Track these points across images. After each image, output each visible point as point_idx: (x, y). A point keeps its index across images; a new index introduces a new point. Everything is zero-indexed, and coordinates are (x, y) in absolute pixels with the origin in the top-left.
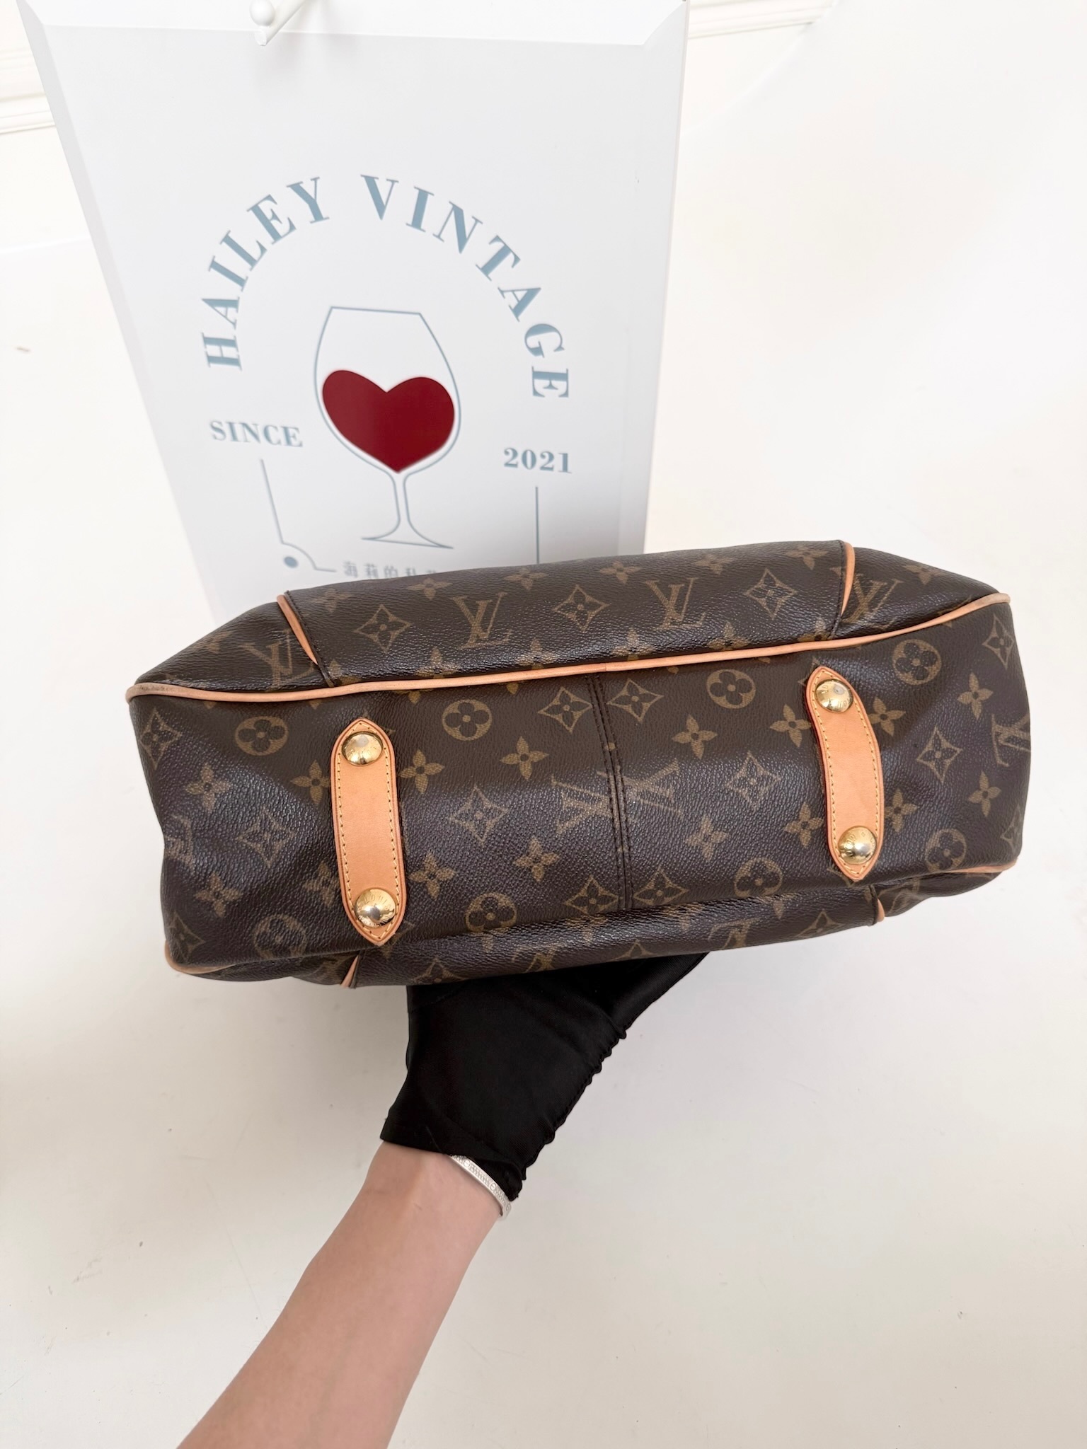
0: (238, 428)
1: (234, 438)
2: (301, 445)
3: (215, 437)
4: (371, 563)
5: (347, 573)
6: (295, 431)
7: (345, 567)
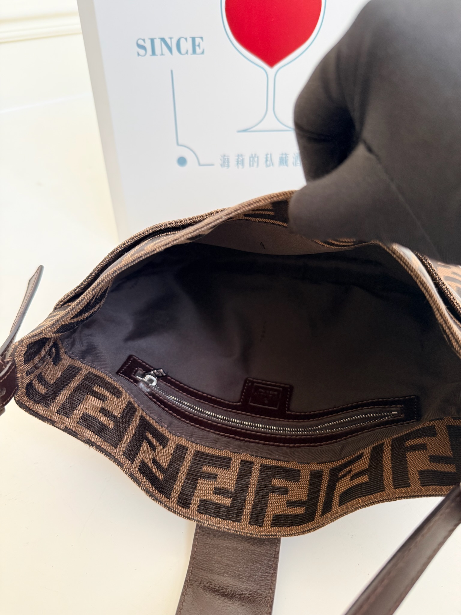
0: (157, 43)
1: (154, 53)
2: (203, 53)
3: (139, 54)
4: (240, 155)
5: (221, 165)
6: (200, 40)
7: (221, 160)
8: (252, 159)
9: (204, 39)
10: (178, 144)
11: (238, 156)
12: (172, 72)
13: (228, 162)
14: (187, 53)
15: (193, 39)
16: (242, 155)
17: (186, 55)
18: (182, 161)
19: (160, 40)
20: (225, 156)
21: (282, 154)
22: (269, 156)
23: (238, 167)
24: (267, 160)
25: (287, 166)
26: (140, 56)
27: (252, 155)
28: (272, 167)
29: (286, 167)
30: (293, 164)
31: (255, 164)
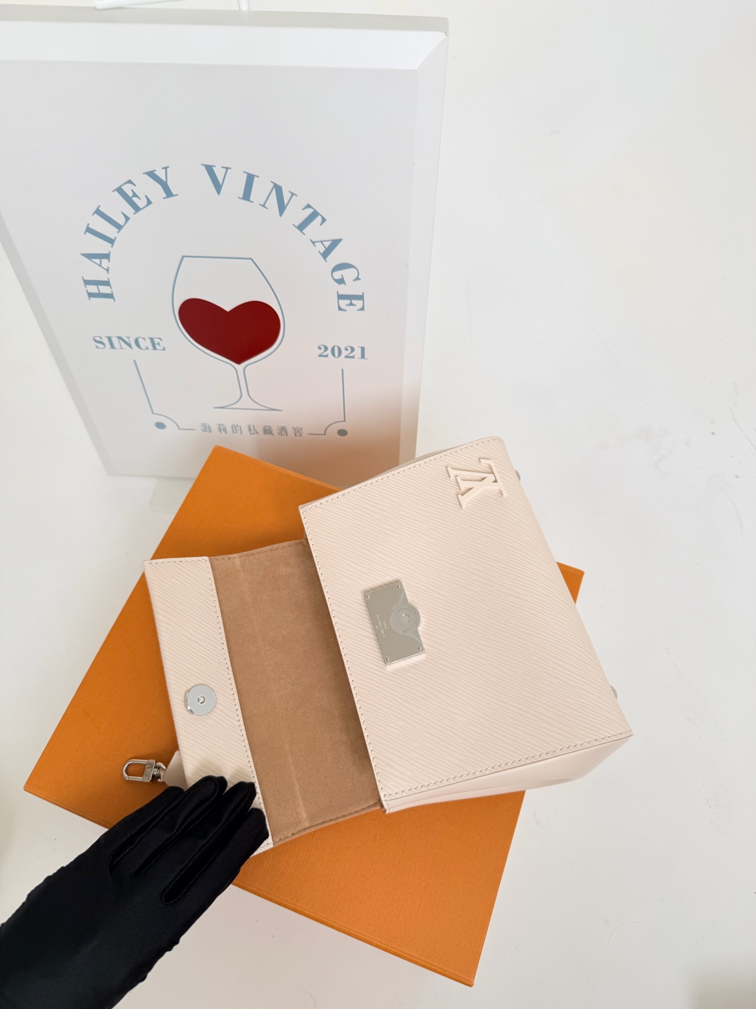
0: (115, 341)
1: (112, 347)
4: (221, 423)
5: (203, 430)
6: (159, 340)
7: (202, 427)
8: (234, 428)
9: (162, 339)
10: (153, 413)
11: (219, 425)
12: (135, 361)
13: (210, 428)
14: (147, 348)
15: (152, 340)
16: (223, 425)
17: (147, 350)
18: (160, 426)
19: (117, 339)
20: (205, 424)
21: (266, 426)
22: (252, 427)
23: (221, 433)
24: (250, 430)
25: (273, 435)
26: (99, 349)
27: (234, 425)
28: (256, 435)
29: (271, 436)
30: (279, 434)
31: (239, 432)
